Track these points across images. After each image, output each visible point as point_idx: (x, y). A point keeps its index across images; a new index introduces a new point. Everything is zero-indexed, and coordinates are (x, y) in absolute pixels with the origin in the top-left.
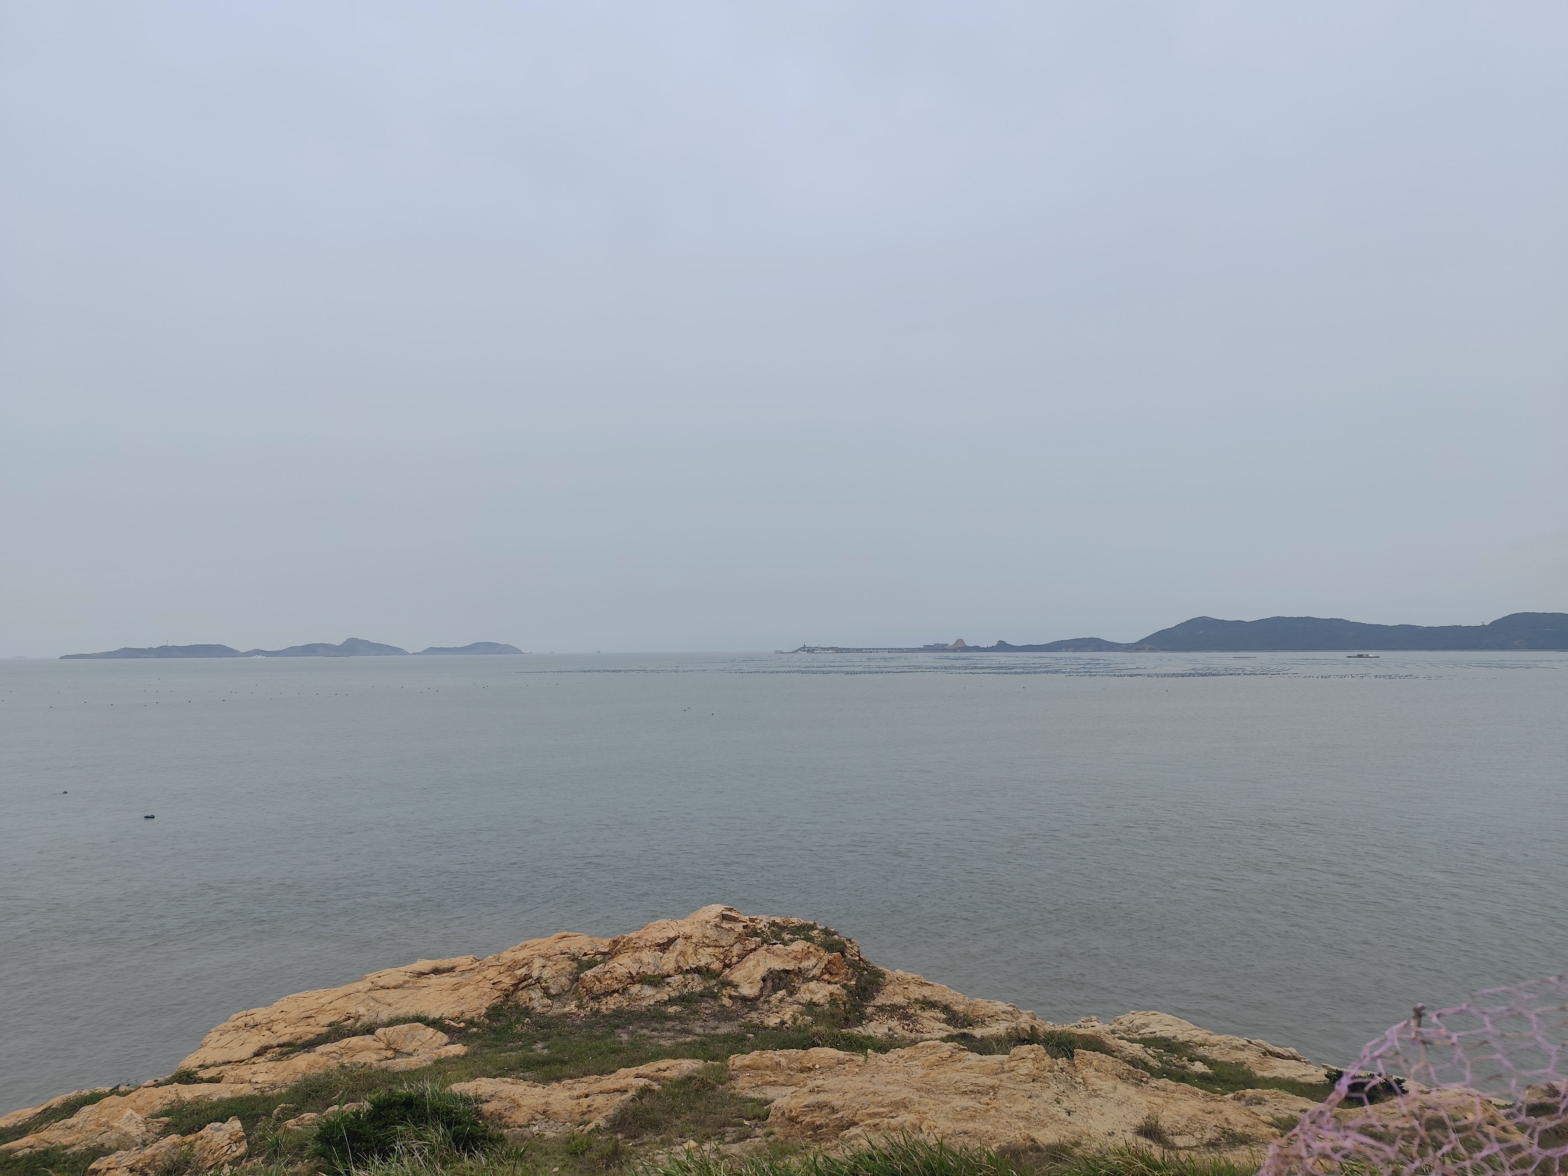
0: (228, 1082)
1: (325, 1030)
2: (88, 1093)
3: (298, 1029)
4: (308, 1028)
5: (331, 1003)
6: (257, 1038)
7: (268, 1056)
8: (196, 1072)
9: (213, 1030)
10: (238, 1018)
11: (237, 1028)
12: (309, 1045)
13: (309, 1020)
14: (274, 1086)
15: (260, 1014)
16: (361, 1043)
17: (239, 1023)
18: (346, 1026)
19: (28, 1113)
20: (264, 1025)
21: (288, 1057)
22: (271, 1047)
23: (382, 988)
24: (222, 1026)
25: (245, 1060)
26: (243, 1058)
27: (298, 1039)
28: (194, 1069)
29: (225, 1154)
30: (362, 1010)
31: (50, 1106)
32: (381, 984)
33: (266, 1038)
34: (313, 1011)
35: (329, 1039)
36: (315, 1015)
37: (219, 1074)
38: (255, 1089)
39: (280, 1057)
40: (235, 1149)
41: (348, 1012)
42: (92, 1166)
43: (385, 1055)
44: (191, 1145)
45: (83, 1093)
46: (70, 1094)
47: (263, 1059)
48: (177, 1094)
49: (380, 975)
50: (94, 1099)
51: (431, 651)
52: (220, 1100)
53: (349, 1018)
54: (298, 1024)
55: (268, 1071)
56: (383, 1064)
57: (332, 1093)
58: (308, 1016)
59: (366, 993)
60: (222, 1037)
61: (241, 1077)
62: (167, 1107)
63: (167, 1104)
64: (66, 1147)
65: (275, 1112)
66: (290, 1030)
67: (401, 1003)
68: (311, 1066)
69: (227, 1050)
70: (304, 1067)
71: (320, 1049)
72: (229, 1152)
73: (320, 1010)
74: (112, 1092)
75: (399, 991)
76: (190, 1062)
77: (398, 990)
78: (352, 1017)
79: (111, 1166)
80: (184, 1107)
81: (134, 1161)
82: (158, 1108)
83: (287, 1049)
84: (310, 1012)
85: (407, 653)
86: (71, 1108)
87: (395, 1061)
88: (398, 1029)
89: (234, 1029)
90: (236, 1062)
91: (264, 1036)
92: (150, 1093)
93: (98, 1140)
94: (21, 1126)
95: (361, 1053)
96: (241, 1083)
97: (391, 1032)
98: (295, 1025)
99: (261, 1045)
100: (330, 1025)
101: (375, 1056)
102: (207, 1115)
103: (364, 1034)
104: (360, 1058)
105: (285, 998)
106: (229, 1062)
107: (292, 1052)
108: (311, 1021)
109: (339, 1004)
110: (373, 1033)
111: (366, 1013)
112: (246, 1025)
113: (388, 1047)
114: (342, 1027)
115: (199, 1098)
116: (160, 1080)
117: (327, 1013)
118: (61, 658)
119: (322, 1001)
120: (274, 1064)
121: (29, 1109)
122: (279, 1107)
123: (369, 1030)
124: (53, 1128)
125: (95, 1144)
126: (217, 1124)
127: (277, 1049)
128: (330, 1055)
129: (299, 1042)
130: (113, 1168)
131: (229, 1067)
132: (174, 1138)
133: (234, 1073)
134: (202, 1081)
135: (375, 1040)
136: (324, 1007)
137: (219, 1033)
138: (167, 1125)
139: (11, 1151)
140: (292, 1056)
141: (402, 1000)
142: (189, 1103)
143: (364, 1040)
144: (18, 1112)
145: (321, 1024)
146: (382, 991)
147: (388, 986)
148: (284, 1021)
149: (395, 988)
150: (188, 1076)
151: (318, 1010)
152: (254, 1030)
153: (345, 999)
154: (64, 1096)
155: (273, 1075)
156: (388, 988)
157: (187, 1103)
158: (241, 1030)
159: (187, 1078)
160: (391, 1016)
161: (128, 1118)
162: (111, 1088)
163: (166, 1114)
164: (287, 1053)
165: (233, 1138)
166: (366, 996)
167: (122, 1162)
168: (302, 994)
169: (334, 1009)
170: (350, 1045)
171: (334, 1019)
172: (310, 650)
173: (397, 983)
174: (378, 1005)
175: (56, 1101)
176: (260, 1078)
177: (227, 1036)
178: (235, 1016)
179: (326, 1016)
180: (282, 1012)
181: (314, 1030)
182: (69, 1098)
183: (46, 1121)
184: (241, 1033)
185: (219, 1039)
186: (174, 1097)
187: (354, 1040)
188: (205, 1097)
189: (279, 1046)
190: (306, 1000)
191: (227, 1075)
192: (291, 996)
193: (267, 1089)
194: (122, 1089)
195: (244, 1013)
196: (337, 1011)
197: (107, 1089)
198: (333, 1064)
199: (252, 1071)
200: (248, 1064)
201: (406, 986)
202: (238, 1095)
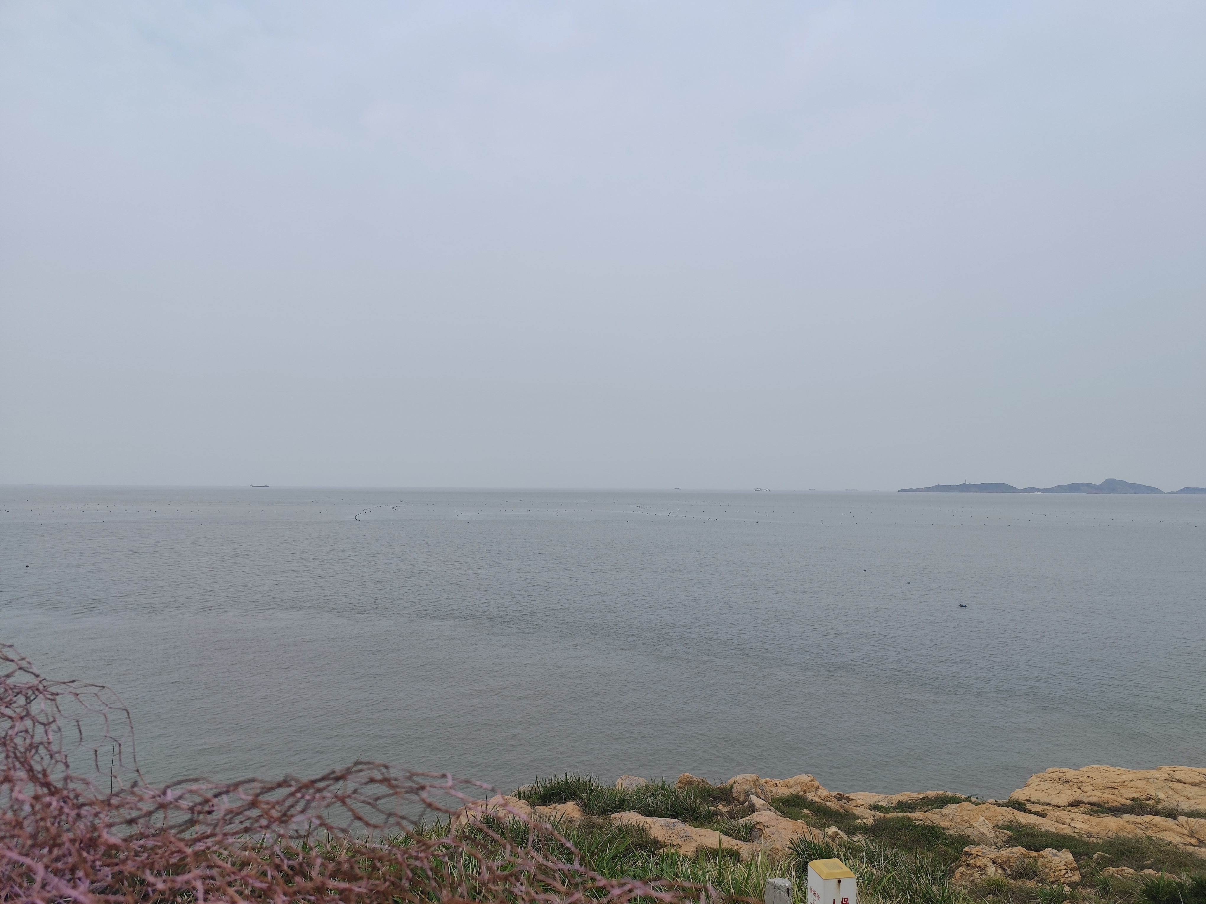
0: (1052, 819)
1: (1129, 802)
2: (950, 795)
3: (1104, 795)
4: (1113, 797)
5: (1131, 781)
6: (1069, 792)
7: (1081, 809)
8: (1025, 804)
9: (1034, 775)
10: (1053, 772)
11: (1053, 780)
12: (1117, 811)
13: (1113, 790)
14: (1089, 834)
15: (1071, 774)
16: (1164, 823)
17: (1054, 775)
18: (1148, 805)
19: (913, 796)
20: (1075, 784)
21: (1098, 815)
22: (1083, 803)
23: (1179, 781)
24: (1041, 774)
25: (1062, 806)
26: (1060, 804)
27: (1106, 803)
28: (1023, 802)
29: (1063, 876)
30: (1161, 796)
31: (927, 796)
32: (1177, 777)
33: (1077, 795)
34: (1116, 784)
35: (1134, 811)
36: (1119, 788)
37: (1043, 811)
38: (1075, 832)
39: (1091, 813)
40: (1071, 875)
41: (1149, 793)
42: (966, 849)
43: (1189, 840)
44: (1035, 859)
45: (948, 793)
46: (939, 792)
47: (1077, 810)
48: (1014, 816)
49: (1174, 769)
50: (956, 800)
51: (1186, 490)
52: (1047, 831)
53: (1150, 799)
54: (1104, 791)
55: (1084, 822)
56: (1190, 849)
57: (1145, 857)
58: (1112, 787)
59: (1164, 781)
60: (1042, 783)
61: (1062, 819)
62: (1007, 824)
63: (1007, 821)
64: (943, 829)
65: (1095, 856)
66: (1097, 793)
67: (1200, 800)
68: (1120, 829)
69: (1046, 794)
70: (1114, 827)
71: (1126, 817)
72: (1066, 876)
73: (1123, 784)
74: (968, 799)
75: (1196, 789)
76: (1020, 795)
77: (1195, 787)
78: (1153, 799)
79: (980, 854)
80: (1020, 828)
81: (995, 856)
82: (1001, 822)
83: (1097, 808)
84: (1114, 784)
85: (1162, 492)
86: (942, 802)
87: (1200, 849)
88: (1200, 822)
89: (1051, 779)
90: (1054, 805)
91: (1075, 792)
92: (994, 809)
93: (965, 831)
94: (911, 804)
95: (1165, 832)
96: (1063, 824)
97: (1193, 823)
98: (1101, 791)
99: (1074, 798)
100: (1133, 799)
101: (1179, 839)
102: (1040, 840)
103: (1165, 816)
104: (1168, 837)
105: (1090, 767)
106: (1049, 804)
107: (1102, 812)
108: (1116, 791)
109: (1140, 784)
110: (1175, 818)
111: (1166, 799)
112: (1059, 779)
113: (1191, 834)
114: (1145, 805)
115: (1032, 825)
116: (999, 801)
117: (1129, 789)
118: (899, 491)
119: (1123, 777)
120: (1088, 817)
121: (914, 794)
122: (1098, 854)
123: (1172, 814)
124: (933, 812)
125: (964, 833)
126: (1054, 851)
127: (1087, 805)
128: (1137, 825)
129: (1106, 805)
130: (981, 856)
131: (1050, 808)
132: (1019, 850)
133: (1056, 814)
134: (1030, 812)
135: (1177, 825)
136: (1126, 783)
137: (1039, 779)
138: (1010, 837)
139: (909, 819)
140: (1102, 815)
141: (1200, 797)
142: (1023, 826)
143: (1167, 821)
144: (908, 793)
145: (1125, 796)
146: (1178, 784)
147: (1185, 781)
148: (1092, 784)
149: (1192, 784)
150: (1019, 805)
151: (1121, 784)
152: (1067, 785)
153: (1145, 781)
154: (936, 792)
155: (1088, 826)
156: (1184, 783)
157: (1022, 826)
158: (1055, 781)
159: (1019, 806)
160: (1192, 808)
161: (981, 822)
162: (966, 797)
163: (1008, 828)
164: (1097, 812)
165: (1068, 865)
166: (1164, 784)
167: (986, 853)
168: (1104, 767)
169: (1135, 787)
170: (1154, 822)
171: (1136, 795)
172: (1075, 488)
173: (1193, 781)
174: (1176, 795)
175: (931, 794)
176: (1078, 825)
177: (1046, 783)
178: (1050, 770)
179: (1129, 791)
180: (1089, 777)
181: (1119, 799)
182: (939, 794)
183: (926, 805)
184: (1056, 785)
185: (1039, 784)
186: (1012, 818)
187: (1157, 819)
188: (1035, 825)
189: (1089, 804)
190: (1108, 773)
191: (1049, 814)
192: (1095, 766)
193: (1085, 836)
194: (973, 799)
195: (1057, 769)
196: (1138, 790)
197: (964, 797)
198: (1140, 833)
199: (1070, 817)
200: (1064, 810)
201: (1202, 785)
202: (1061, 833)
